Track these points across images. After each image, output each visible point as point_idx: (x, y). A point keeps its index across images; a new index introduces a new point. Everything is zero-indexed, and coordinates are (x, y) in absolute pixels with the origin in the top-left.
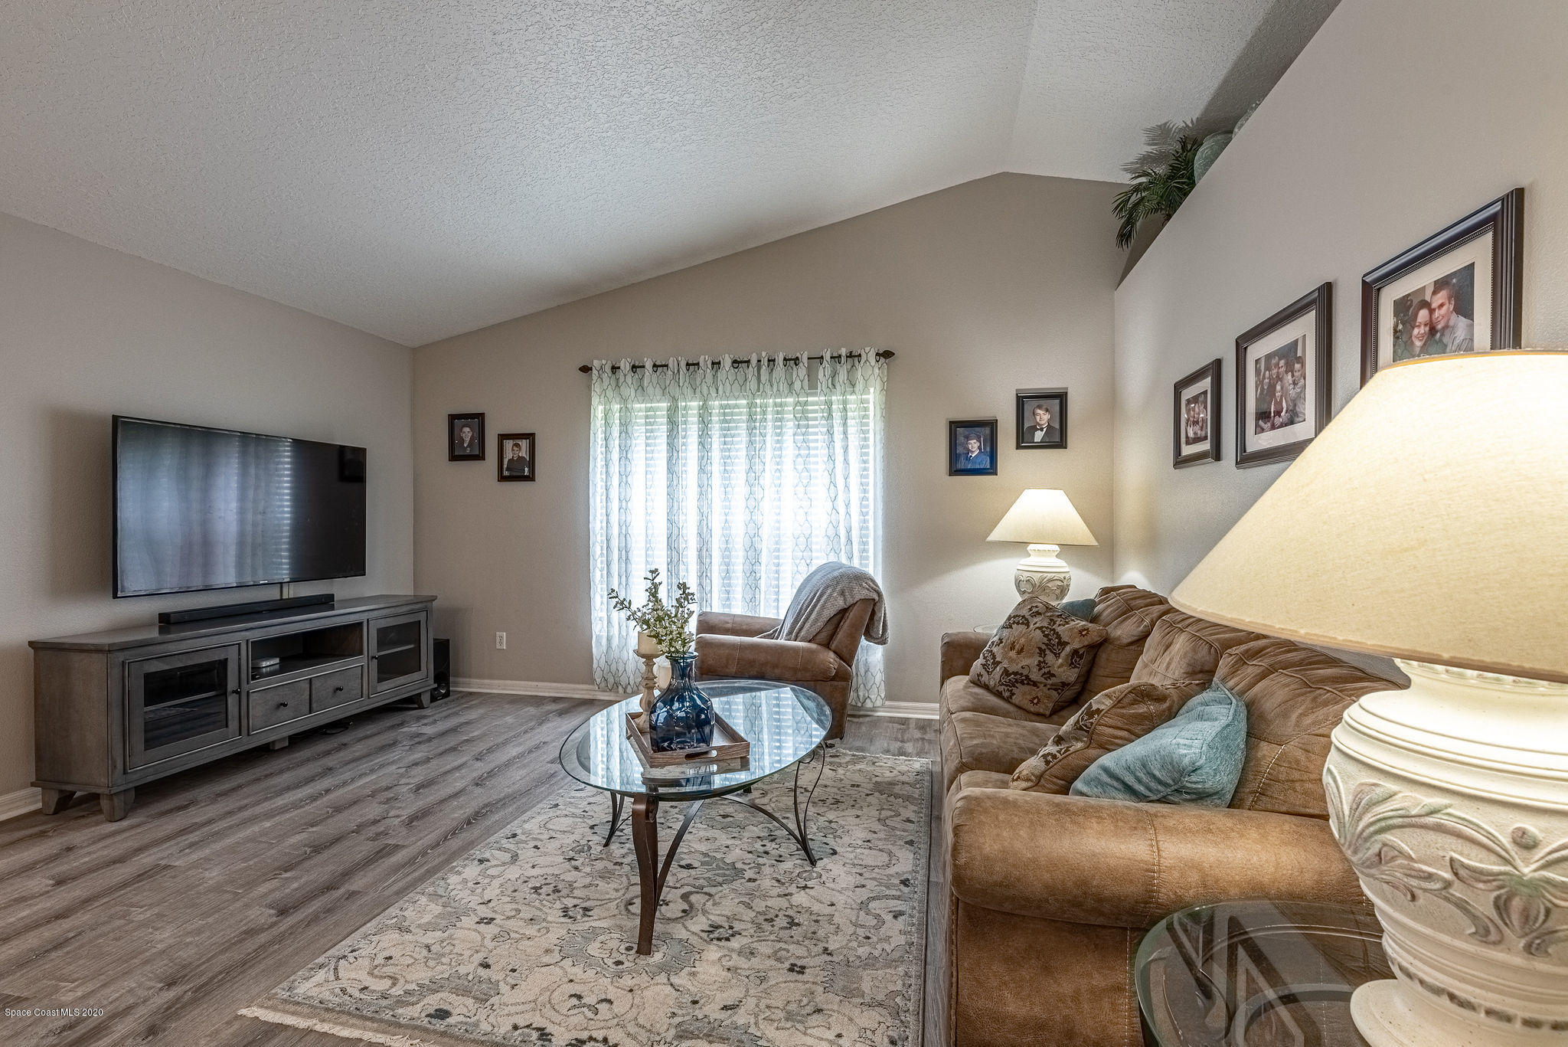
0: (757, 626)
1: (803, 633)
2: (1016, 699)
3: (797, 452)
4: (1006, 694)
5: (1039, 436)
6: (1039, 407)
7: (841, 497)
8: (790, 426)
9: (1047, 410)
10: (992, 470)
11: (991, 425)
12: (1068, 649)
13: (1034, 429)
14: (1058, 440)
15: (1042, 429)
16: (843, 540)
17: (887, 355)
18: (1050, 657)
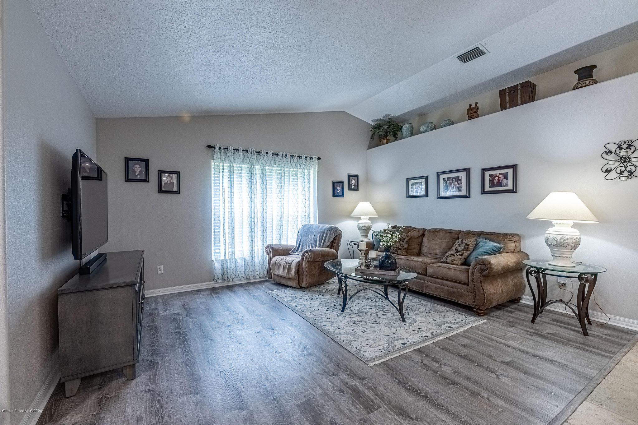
0: (289, 248)
1: (324, 245)
2: (399, 253)
3: (293, 188)
4: (396, 252)
5: (353, 187)
6: (353, 179)
7: (307, 203)
8: (291, 178)
9: (354, 180)
10: (343, 196)
11: (343, 183)
12: (406, 240)
13: (352, 185)
14: (356, 189)
15: (353, 185)
16: (306, 217)
17: (319, 159)
18: (401, 242)
